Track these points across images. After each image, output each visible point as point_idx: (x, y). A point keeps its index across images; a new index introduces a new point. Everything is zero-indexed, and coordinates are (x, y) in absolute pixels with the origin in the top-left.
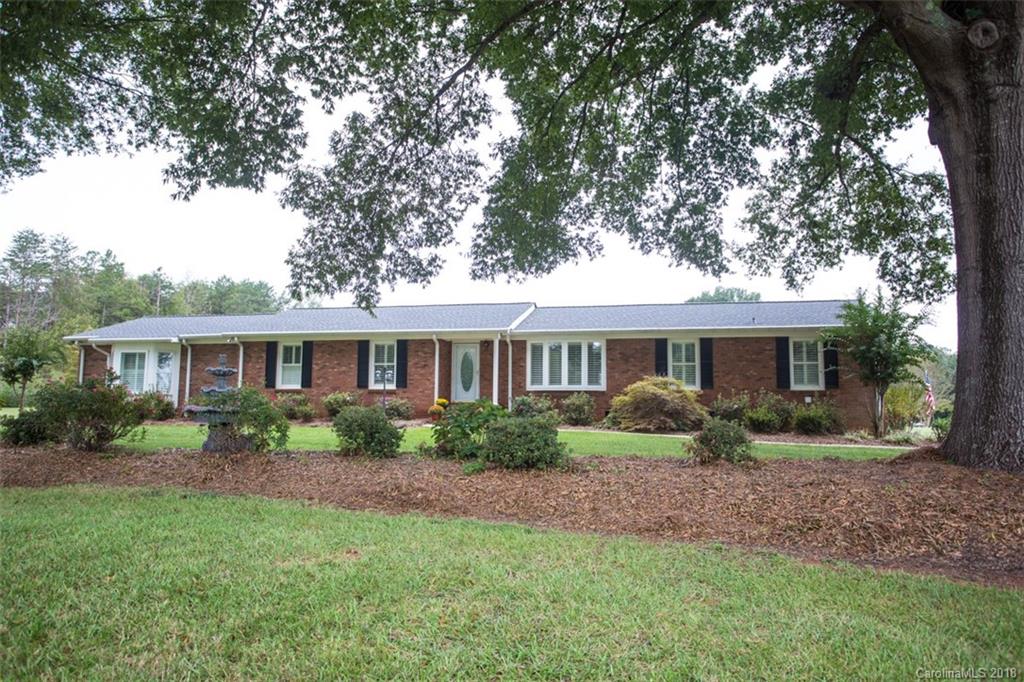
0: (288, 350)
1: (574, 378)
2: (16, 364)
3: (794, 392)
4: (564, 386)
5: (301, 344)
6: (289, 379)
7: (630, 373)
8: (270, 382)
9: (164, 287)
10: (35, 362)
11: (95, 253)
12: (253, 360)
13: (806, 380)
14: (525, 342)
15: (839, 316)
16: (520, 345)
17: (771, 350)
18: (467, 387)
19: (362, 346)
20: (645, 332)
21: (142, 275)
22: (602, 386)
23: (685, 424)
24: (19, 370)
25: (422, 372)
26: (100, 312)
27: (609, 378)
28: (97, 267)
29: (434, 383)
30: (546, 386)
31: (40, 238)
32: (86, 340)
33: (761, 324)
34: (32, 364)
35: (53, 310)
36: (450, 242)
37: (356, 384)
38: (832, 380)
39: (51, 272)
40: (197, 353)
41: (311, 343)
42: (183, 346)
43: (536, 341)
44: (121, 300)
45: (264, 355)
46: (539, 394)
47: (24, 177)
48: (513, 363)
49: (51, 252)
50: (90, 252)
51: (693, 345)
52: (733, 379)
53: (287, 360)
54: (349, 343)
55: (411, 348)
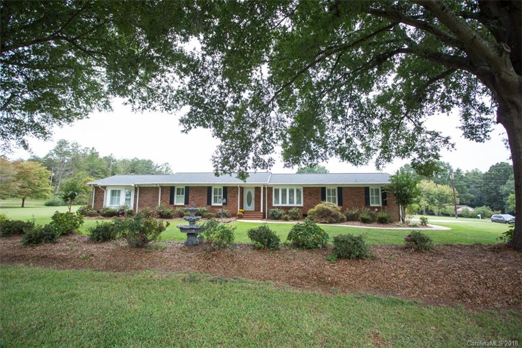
0: (178, 189)
1: (291, 201)
2: (69, 194)
3: (371, 207)
4: (288, 204)
5: (184, 188)
6: (179, 201)
7: (312, 200)
8: (172, 202)
9: (113, 161)
10: (76, 193)
11: (88, 148)
12: (165, 193)
13: (376, 202)
14: (272, 188)
15: (389, 180)
16: (270, 189)
17: (363, 191)
18: (249, 204)
19: (209, 189)
20: (318, 184)
21: (104, 156)
22: (302, 205)
23: (338, 220)
24: (70, 196)
25: (233, 199)
26: (89, 170)
27: (304, 201)
28: (89, 153)
29: (238, 203)
30: (280, 204)
31: (67, 142)
32: (96, 185)
33: (359, 182)
34: (75, 194)
35: (71, 169)
36: (273, 152)
37: (206, 203)
38: (384, 203)
39: (71, 155)
40: (141, 190)
41: (188, 187)
42: (136, 187)
43: (277, 188)
44: (98, 166)
45: (169, 192)
46: (279, 207)
47: (79, 120)
48: (268, 196)
49: (71, 148)
50: (86, 148)
51: (335, 190)
52: (350, 202)
53: (178, 194)
54: (204, 187)
55: (229, 189)
